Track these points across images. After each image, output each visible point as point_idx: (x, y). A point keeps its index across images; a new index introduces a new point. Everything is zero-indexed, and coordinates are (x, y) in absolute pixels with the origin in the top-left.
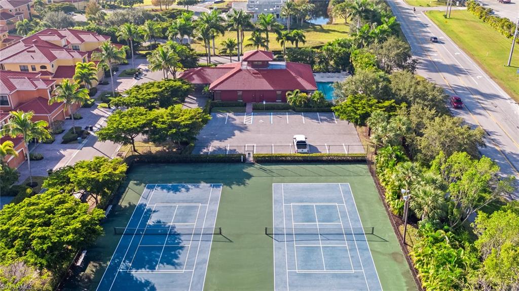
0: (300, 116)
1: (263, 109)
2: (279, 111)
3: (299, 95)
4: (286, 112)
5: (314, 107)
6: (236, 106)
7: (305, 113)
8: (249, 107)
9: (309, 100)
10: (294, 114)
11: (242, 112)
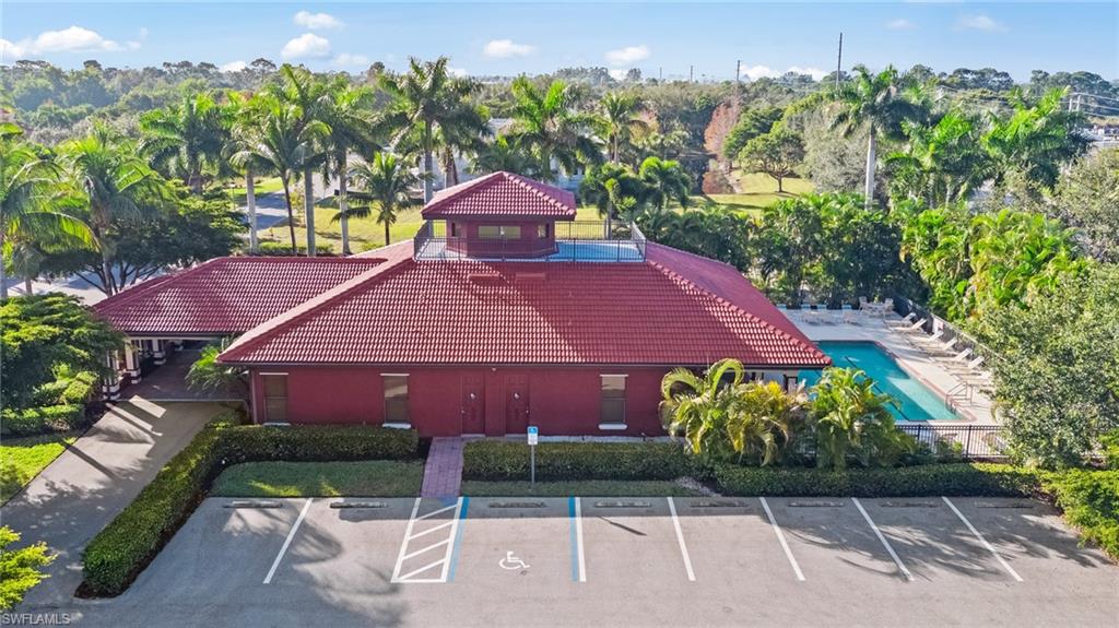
0: (754, 519)
1: (525, 477)
2: (623, 486)
3: (739, 389)
4: (662, 494)
5: (831, 466)
6: (368, 455)
7: (781, 502)
8: (444, 465)
9: (797, 421)
10: (713, 509)
11: (397, 495)
